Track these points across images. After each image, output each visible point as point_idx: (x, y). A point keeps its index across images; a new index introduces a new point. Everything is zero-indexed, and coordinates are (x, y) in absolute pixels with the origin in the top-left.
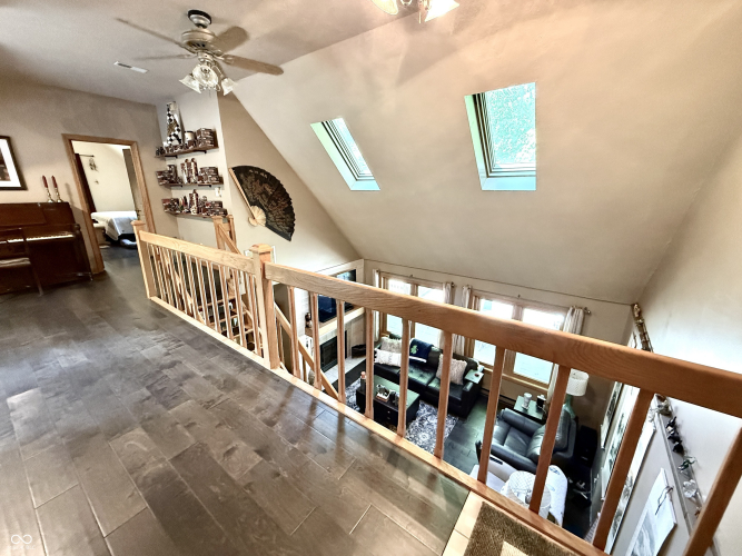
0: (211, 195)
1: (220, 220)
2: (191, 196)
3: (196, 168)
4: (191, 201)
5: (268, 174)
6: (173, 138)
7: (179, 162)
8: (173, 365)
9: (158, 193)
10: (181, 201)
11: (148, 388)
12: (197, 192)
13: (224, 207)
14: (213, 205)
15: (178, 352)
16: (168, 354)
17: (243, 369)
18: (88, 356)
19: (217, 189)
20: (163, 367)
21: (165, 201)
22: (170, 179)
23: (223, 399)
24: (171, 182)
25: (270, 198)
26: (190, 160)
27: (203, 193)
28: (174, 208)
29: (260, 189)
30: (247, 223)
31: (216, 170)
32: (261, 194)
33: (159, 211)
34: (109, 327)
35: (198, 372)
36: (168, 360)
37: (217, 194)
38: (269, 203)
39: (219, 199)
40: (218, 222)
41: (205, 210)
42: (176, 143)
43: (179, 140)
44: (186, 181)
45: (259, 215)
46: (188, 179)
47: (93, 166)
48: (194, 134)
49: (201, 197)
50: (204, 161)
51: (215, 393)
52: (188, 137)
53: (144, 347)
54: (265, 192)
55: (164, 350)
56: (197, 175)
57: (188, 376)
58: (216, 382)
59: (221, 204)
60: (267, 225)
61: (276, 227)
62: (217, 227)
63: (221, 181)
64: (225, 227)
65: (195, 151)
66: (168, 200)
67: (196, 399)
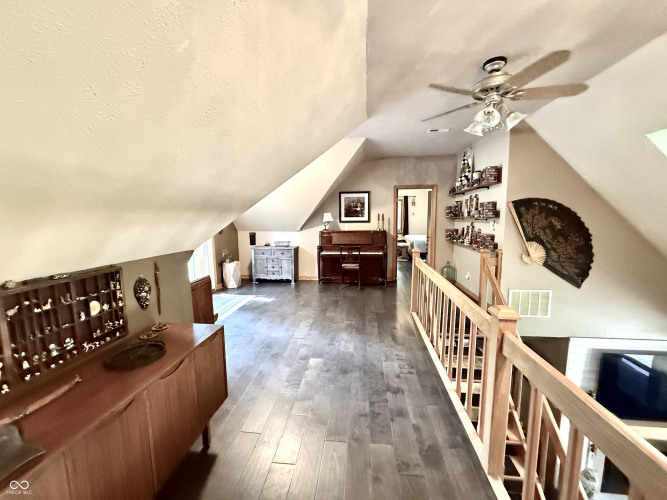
0: (485, 228)
1: (488, 255)
2: (468, 227)
3: (477, 204)
4: (468, 232)
5: (560, 205)
6: (463, 178)
7: (463, 198)
8: (397, 391)
9: (445, 224)
10: (460, 232)
11: (372, 404)
12: (475, 224)
13: (496, 241)
14: (484, 238)
15: (407, 379)
16: (398, 376)
17: (454, 446)
18: (355, 348)
19: (492, 223)
20: (388, 389)
21: (447, 231)
22: (455, 213)
23: (417, 472)
24: (455, 215)
25: (556, 234)
26: (474, 195)
27: (478, 226)
28: (454, 237)
29: (544, 222)
30: (519, 260)
31: (494, 204)
32: (544, 229)
33: (441, 238)
34: (376, 329)
35: (411, 415)
36: (395, 383)
37: (491, 228)
38: (554, 238)
39: (491, 232)
40: (485, 256)
41: (477, 242)
42: (465, 182)
43: (468, 180)
44: (466, 215)
45: (537, 252)
46: (469, 213)
47: (414, 203)
48: (481, 173)
49: (476, 229)
50: (485, 196)
51: (415, 456)
52: (476, 176)
53: (387, 359)
54: (551, 227)
55: (398, 371)
56: (476, 209)
57: (402, 413)
58: (420, 441)
59: (493, 237)
60: (546, 265)
61: (558, 267)
62: (483, 261)
63: (497, 214)
64: (491, 261)
65: (478, 188)
66: (450, 230)
67: (396, 449)
